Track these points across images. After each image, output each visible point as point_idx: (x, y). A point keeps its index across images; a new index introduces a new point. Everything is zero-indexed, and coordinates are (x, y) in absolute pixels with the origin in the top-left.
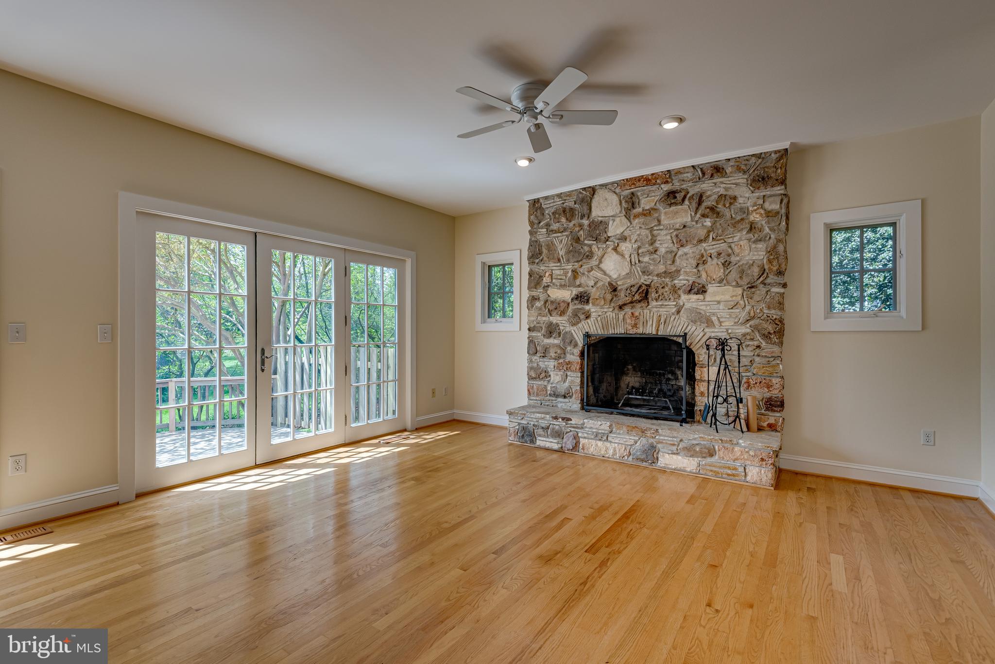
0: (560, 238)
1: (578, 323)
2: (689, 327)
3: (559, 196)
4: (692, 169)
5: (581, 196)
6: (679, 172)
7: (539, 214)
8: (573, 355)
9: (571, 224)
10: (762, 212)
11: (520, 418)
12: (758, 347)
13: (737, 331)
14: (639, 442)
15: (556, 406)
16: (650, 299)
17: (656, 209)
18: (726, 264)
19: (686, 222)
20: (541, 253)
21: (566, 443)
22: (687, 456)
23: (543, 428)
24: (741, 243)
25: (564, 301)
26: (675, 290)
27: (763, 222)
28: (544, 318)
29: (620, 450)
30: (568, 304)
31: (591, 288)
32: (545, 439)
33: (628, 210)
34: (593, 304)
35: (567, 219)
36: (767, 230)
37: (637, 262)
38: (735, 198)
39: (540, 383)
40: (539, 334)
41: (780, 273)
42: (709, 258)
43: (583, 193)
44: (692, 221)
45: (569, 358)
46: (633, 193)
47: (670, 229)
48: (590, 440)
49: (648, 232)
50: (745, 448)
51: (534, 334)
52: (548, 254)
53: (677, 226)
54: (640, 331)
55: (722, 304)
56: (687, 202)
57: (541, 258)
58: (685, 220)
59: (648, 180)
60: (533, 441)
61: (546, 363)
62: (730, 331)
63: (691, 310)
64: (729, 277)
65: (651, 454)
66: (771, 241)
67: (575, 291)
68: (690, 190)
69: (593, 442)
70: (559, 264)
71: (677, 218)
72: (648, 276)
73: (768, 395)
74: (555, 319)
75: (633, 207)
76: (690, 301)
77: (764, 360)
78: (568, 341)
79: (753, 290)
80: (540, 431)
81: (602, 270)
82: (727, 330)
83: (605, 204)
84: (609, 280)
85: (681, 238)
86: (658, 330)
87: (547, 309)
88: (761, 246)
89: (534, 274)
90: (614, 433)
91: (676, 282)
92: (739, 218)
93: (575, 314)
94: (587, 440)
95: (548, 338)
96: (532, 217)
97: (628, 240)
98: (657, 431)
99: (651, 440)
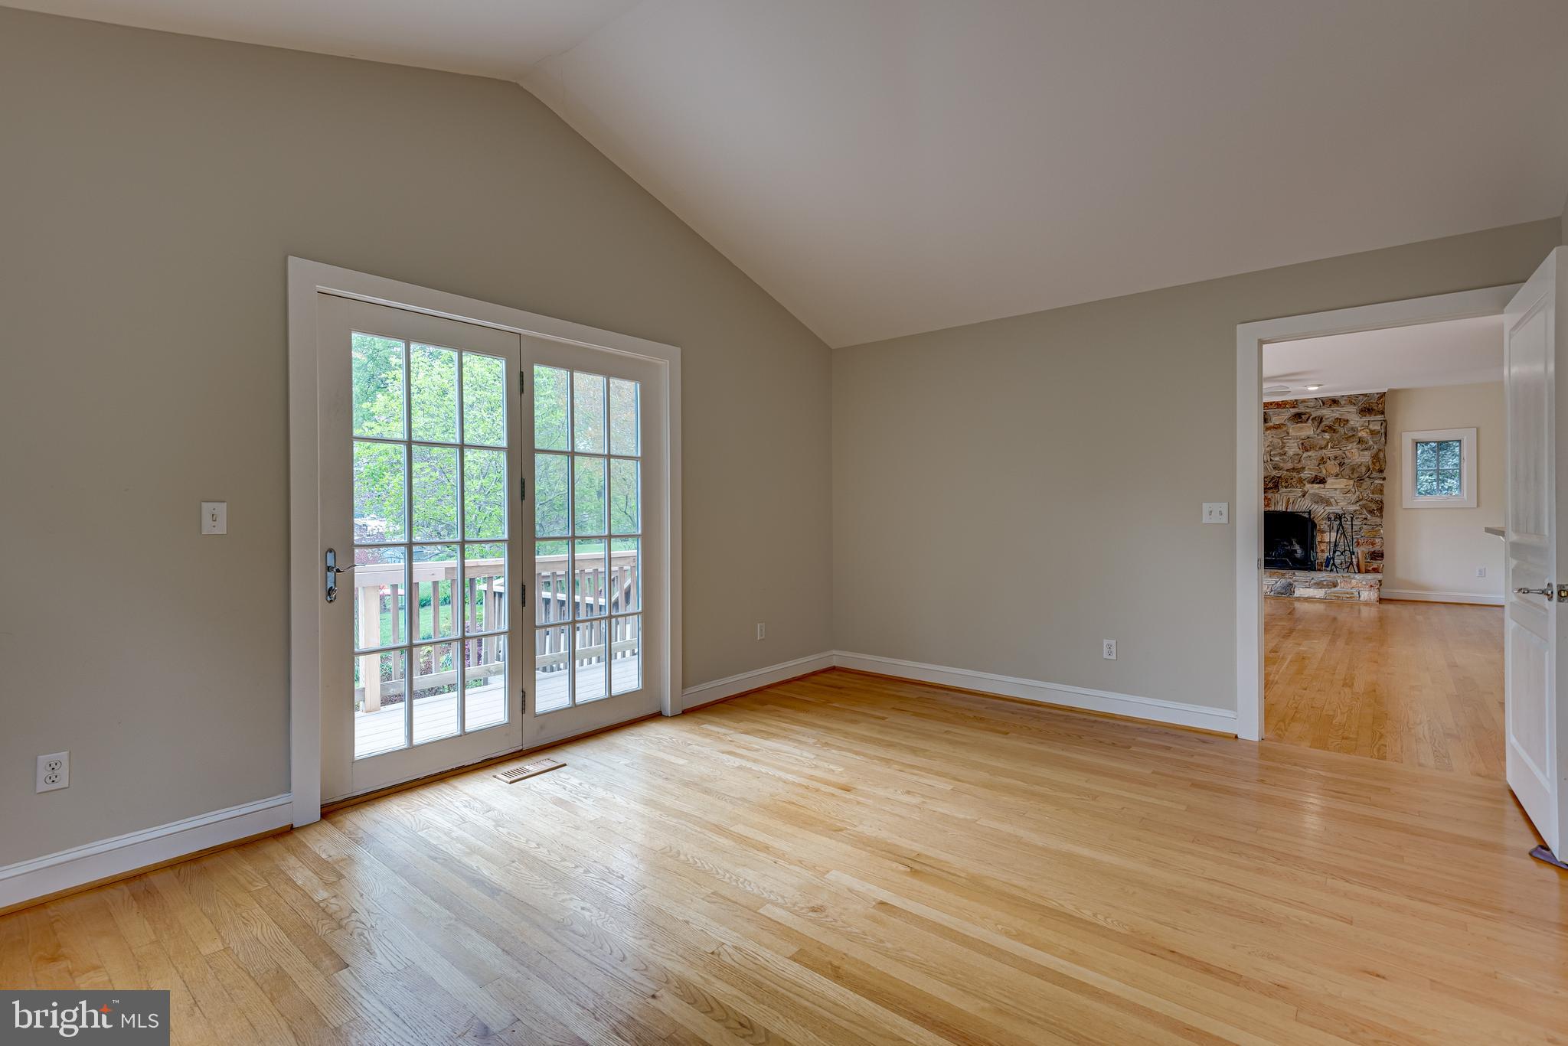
2: (1312, 507)
4: (1315, 400)
6: (1304, 401)
10: (1368, 431)
12: (1366, 519)
13: (1350, 509)
14: (1279, 582)
16: (1280, 487)
17: (1285, 425)
18: (1341, 465)
19: (1310, 435)
22: (1317, 589)
24: (1353, 451)
26: (1301, 481)
27: (1368, 438)
36: (1371, 443)
37: (1269, 461)
38: (1347, 421)
41: (1381, 471)
42: (1328, 461)
44: (1314, 434)
46: (1265, 413)
47: (1297, 439)
49: (1279, 440)
50: (1358, 582)
53: (1303, 437)
54: (1272, 509)
55: (1338, 490)
56: (1310, 421)
58: (1308, 433)
59: (1282, 405)
62: (1344, 509)
63: (1314, 495)
64: (1344, 473)
65: (1289, 589)
66: (1374, 450)
68: (1313, 414)
71: (1302, 432)
72: (1278, 471)
73: (1372, 550)
75: (1266, 422)
76: (1314, 489)
77: (1370, 527)
79: (1361, 482)
82: (1342, 508)
85: (1306, 445)
86: (1287, 509)
88: (1367, 453)
91: (1302, 475)
92: (1350, 434)
98: (1294, 574)
99: (1289, 580)
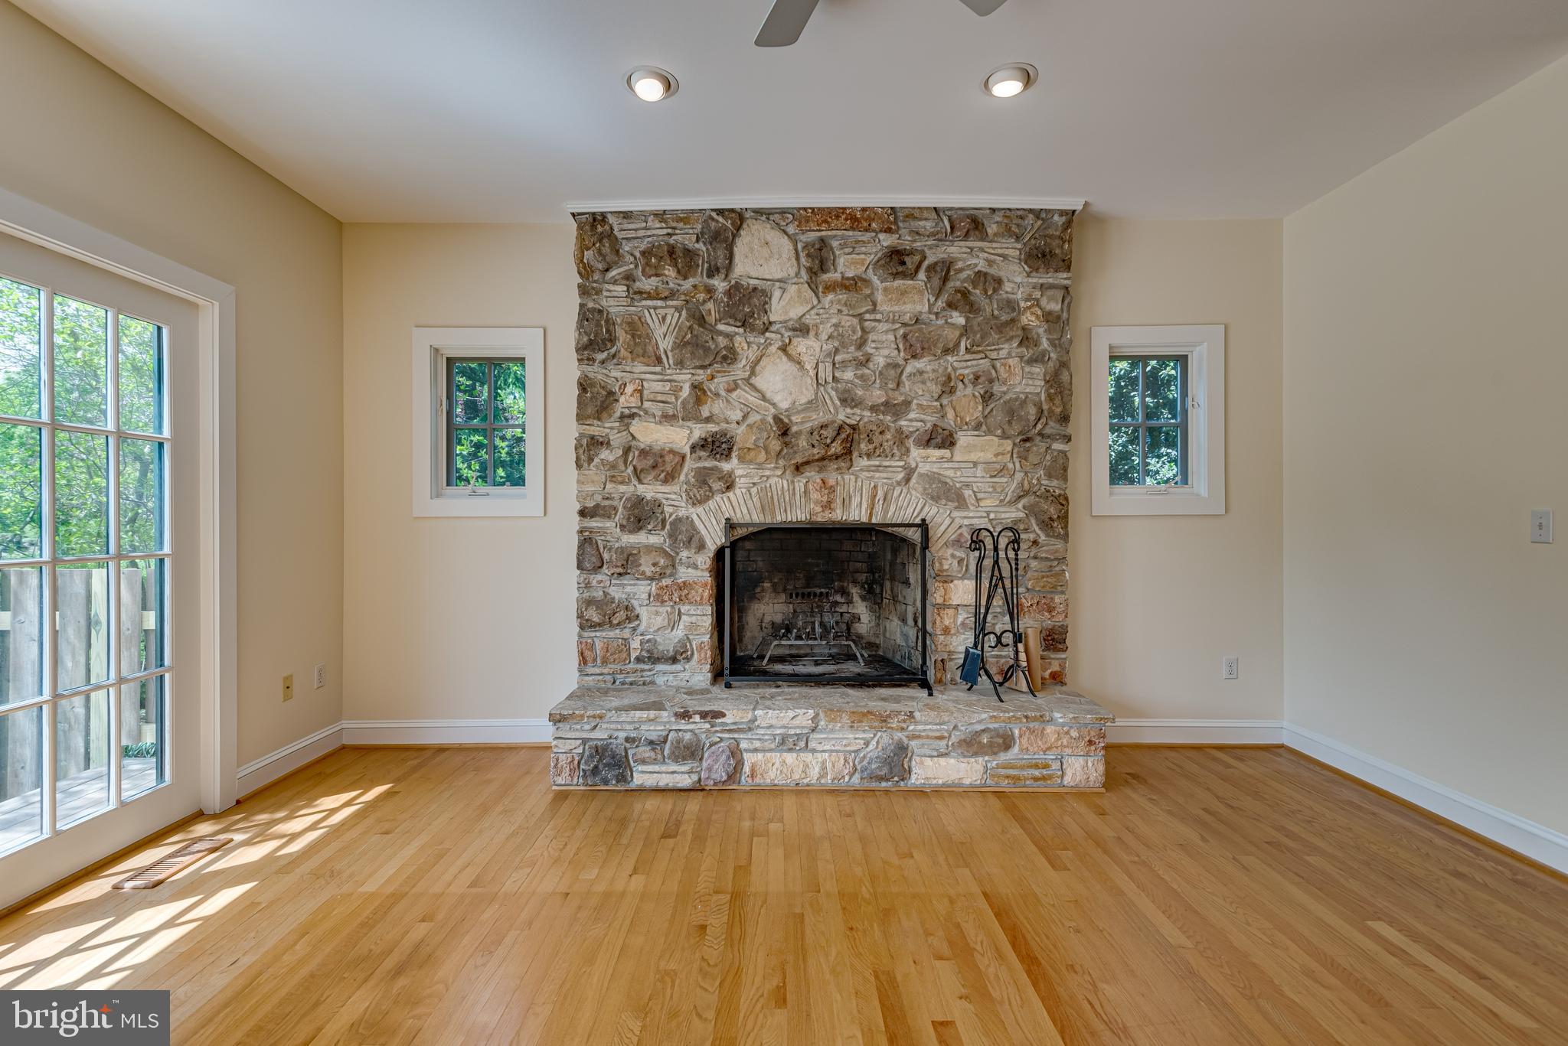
0: (662, 312)
1: (707, 499)
2: (927, 509)
3: (660, 215)
4: (934, 215)
5: (713, 225)
6: (912, 214)
7: (606, 249)
8: (695, 567)
9: (688, 284)
10: (1039, 312)
11: (587, 727)
12: (1035, 542)
13: (1003, 516)
14: (874, 742)
15: (652, 683)
16: (855, 454)
17: (865, 280)
18: (987, 397)
19: (921, 312)
20: (612, 340)
21: (710, 769)
22: (965, 757)
23: (651, 743)
24: (1011, 362)
25: (671, 451)
26: (901, 438)
27: (1041, 331)
28: (622, 488)
29: (834, 766)
30: (683, 457)
31: (734, 425)
32: (656, 768)
33: (811, 271)
34: (741, 459)
35: (679, 272)
36: (1045, 344)
37: (830, 379)
38: (999, 281)
39: (611, 634)
40: (609, 524)
41: (1065, 419)
42: (960, 384)
43: (717, 221)
44: (930, 312)
45: (684, 574)
46: (822, 240)
47: (894, 322)
48: (768, 755)
49: (854, 321)
50: (1063, 725)
51: (594, 524)
52: (632, 343)
53: (906, 318)
54: (838, 515)
55: (980, 467)
56: (922, 275)
57: (613, 350)
58: (918, 308)
59: (857, 219)
60: (622, 778)
61: (628, 589)
62: (992, 516)
63: (932, 478)
64: (990, 420)
65: (897, 761)
66: (1051, 364)
67: (699, 431)
68: (928, 252)
69: (776, 757)
70: (658, 369)
71: (905, 303)
72: (852, 408)
73: (1049, 624)
74: (650, 490)
75: (823, 268)
76: (926, 460)
77: (1045, 564)
78: (682, 537)
79: (1028, 445)
80: (645, 752)
81: (756, 389)
82: (988, 513)
83: (765, 251)
84: (773, 410)
85: (913, 341)
86: (871, 514)
87: (630, 469)
88: (1038, 369)
89: (592, 385)
90: (821, 732)
91: (903, 423)
92: (1004, 318)
93: (703, 478)
94: (760, 756)
95: (631, 532)
96: (589, 255)
97: (812, 333)
98: (911, 715)
99: (898, 735)
